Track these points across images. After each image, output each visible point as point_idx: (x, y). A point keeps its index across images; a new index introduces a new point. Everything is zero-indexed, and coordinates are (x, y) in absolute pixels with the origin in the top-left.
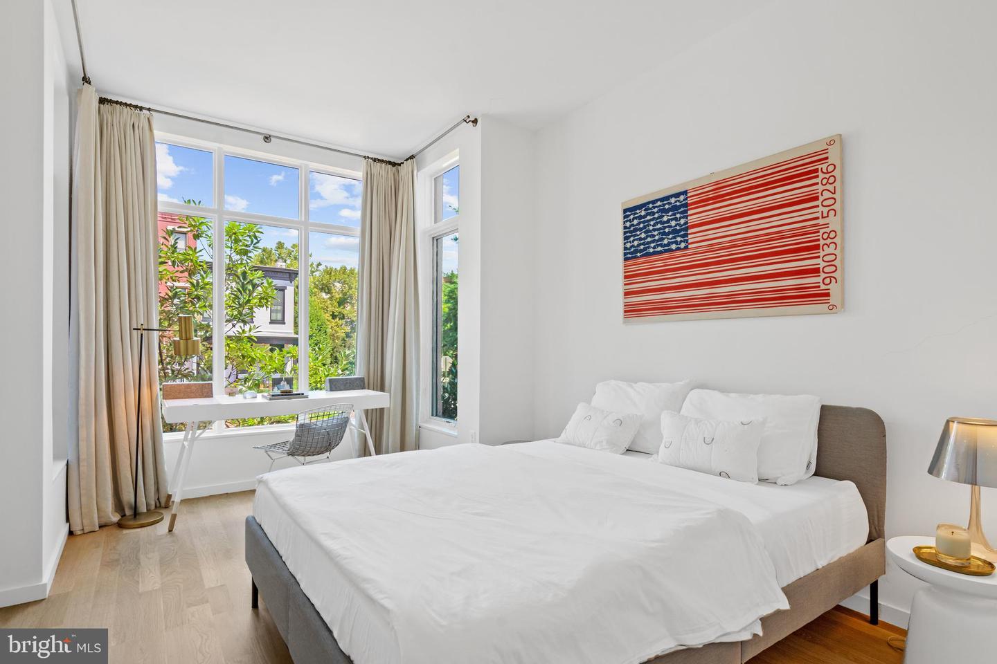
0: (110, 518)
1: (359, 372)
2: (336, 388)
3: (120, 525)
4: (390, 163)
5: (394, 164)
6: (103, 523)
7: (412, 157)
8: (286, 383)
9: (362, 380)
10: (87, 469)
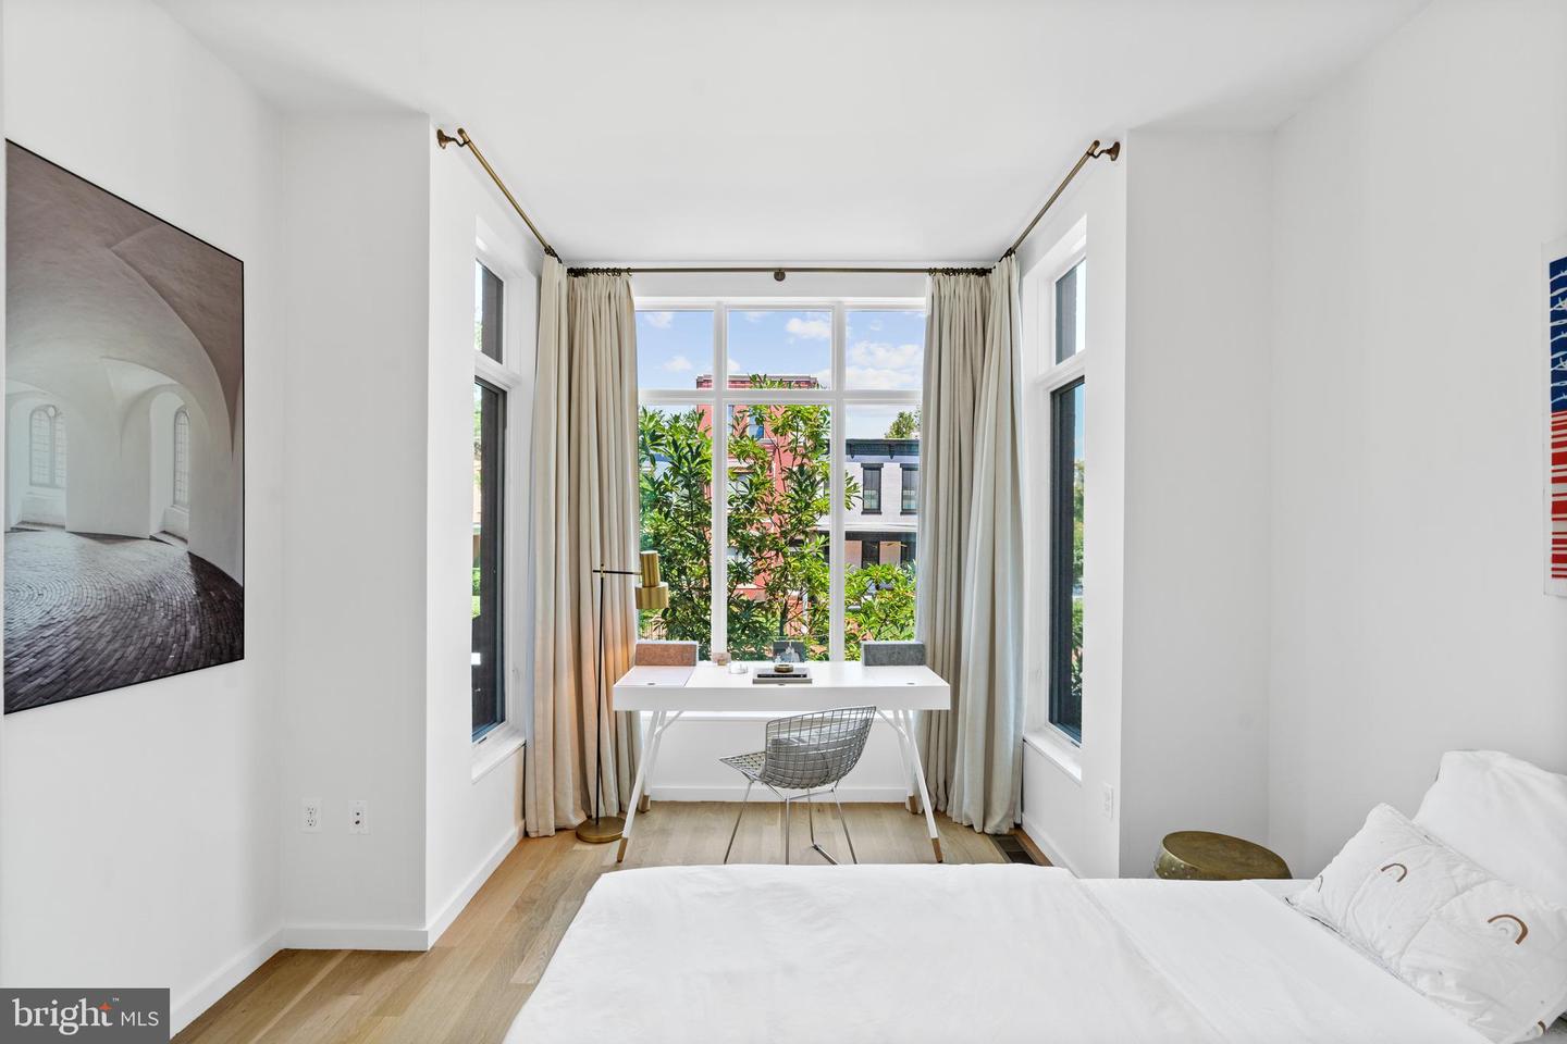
0: (568, 819)
1: (916, 635)
2: (874, 661)
3: (580, 835)
4: (975, 271)
5: (983, 272)
6: (561, 825)
7: (1010, 252)
8: (793, 651)
9: (921, 649)
10: (543, 754)
